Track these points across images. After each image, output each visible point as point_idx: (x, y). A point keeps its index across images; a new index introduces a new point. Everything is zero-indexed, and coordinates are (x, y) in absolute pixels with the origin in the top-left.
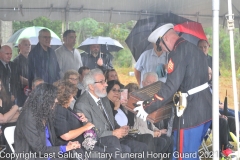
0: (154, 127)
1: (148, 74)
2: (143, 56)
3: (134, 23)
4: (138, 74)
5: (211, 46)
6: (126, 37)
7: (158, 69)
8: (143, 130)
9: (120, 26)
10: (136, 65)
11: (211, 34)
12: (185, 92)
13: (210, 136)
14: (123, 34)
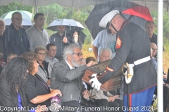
0: (109, 93)
1: (104, 50)
3: (93, 7)
4: (96, 50)
5: (156, 26)
6: (85, 19)
7: (112, 45)
8: (100, 96)
9: (81, 10)
10: (94, 42)
11: (157, 17)
12: (132, 63)
13: (156, 101)
14: (84, 16)
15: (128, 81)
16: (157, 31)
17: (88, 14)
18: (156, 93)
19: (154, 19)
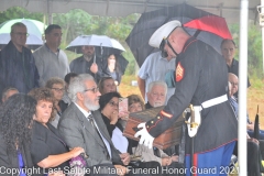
1: (155, 84)
2: (148, 60)
3: (138, 16)
4: (142, 84)
5: (238, 48)
6: (127, 35)
8: (149, 157)
9: (120, 21)
10: (140, 72)
11: (238, 33)
12: (199, 104)
13: (236, 165)
14: (124, 31)
15: (192, 133)
16: (238, 56)
17: (131, 27)
18: (236, 153)
19: (235, 36)
